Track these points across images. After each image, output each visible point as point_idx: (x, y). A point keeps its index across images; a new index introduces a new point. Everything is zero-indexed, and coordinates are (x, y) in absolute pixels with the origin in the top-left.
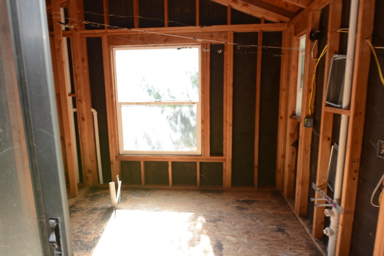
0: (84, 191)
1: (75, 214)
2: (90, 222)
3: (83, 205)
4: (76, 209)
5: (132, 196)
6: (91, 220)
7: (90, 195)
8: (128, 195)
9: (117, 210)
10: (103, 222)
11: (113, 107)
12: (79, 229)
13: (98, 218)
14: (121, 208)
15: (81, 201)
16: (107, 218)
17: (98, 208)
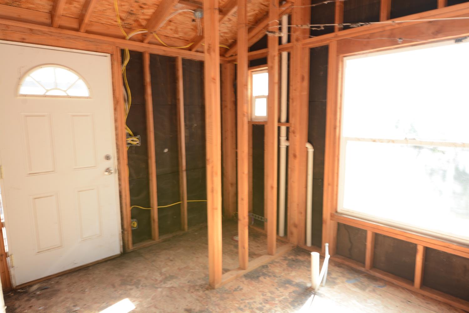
0: (284, 249)
1: (264, 279)
2: (277, 299)
3: (277, 270)
4: (267, 272)
5: (345, 280)
6: (279, 296)
7: (290, 258)
8: (339, 276)
9: (316, 296)
10: (292, 308)
11: (334, 143)
12: (261, 304)
13: (288, 297)
14: (322, 295)
15: (277, 262)
16: (299, 304)
17: (293, 281)
